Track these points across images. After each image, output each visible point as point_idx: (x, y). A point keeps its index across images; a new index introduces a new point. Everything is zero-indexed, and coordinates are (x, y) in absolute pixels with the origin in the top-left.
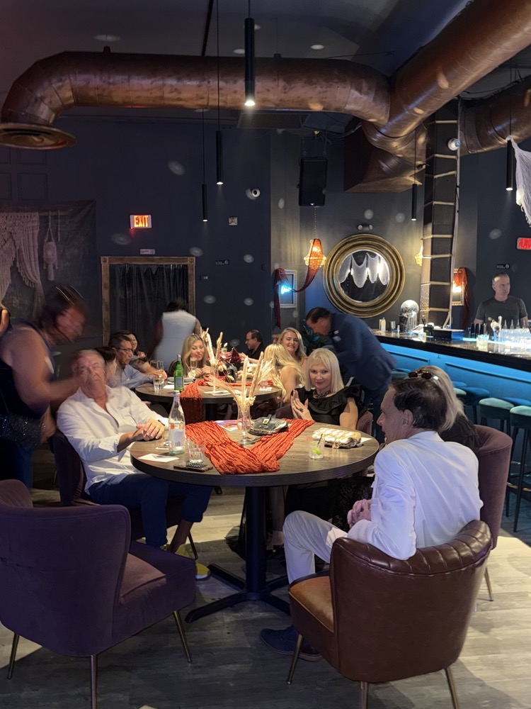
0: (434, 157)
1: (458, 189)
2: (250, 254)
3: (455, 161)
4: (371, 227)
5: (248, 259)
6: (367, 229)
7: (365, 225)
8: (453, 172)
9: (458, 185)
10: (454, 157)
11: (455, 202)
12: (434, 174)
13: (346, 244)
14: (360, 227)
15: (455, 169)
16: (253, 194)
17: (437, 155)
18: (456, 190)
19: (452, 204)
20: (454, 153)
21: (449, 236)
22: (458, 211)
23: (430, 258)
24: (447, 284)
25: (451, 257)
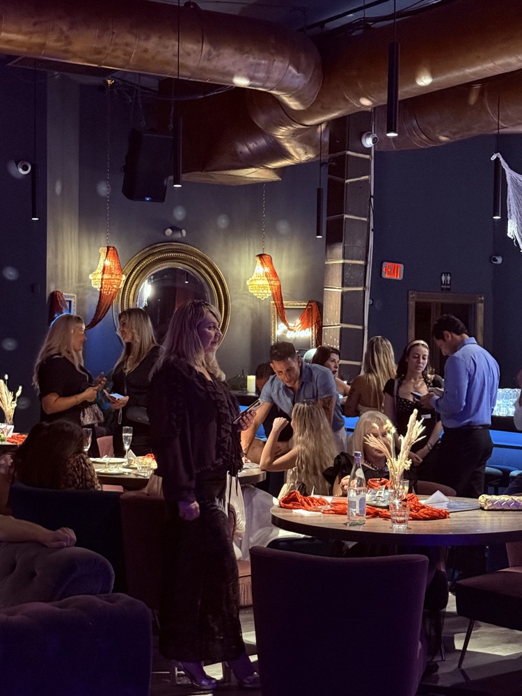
0: (345, 154)
1: (372, 200)
2: (13, 265)
3: (369, 161)
4: (184, 232)
5: (10, 274)
6: (178, 235)
7: (175, 229)
8: (367, 177)
9: (372, 194)
10: (367, 157)
11: (369, 217)
12: (344, 177)
13: (149, 256)
14: (169, 231)
15: (369, 174)
16: (21, 170)
17: (349, 153)
18: (370, 200)
19: (365, 219)
20: (368, 151)
21: (362, 262)
22: (372, 230)
23: (341, 290)
24: (360, 327)
25: (364, 291)
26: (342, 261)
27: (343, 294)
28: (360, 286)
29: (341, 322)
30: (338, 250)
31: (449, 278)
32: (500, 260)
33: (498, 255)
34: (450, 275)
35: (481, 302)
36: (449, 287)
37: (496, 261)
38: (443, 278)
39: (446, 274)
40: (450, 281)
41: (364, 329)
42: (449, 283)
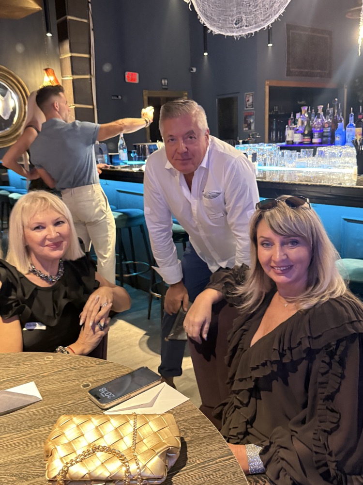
1: (90, 5)
11: (89, 19)
18: (88, 6)
19: (86, 21)
21: (87, 56)
22: (92, 30)
23: (72, 78)
24: (91, 107)
25: (91, 79)
26: (70, 55)
27: (74, 81)
28: (87, 74)
29: (75, 103)
30: (66, 46)
31: (166, 82)
32: (194, 70)
33: (194, 67)
34: (167, 80)
35: (186, 96)
36: (166, 87)
37: (192, 70)
38: (163, 82)
39: (165, 79)
40: (167, 83)
41: (94, 108)
42: (166, 84)
